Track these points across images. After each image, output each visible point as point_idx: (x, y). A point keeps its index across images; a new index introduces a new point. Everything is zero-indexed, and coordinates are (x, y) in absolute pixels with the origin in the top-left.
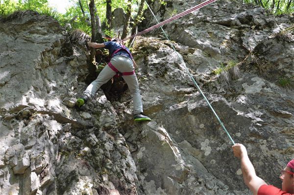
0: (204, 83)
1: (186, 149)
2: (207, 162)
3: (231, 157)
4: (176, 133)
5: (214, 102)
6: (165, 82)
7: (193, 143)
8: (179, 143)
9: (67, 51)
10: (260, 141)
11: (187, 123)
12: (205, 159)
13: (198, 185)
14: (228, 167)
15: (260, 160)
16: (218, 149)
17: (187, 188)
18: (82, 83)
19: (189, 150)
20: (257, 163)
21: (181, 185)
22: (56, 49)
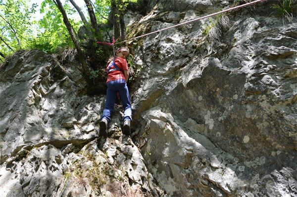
0: (196, 49)
1: (192, 127)
2: (213, 136)
3: (234, 125)
4: (180, 113)
5: (205, 68)
6: (161, 62)
7: (198, 118)
8: (185, 123)
10: (259, 98)
11: (187, 99)
12: (211, 134)
14: (233, 138)
15: (264, 120)
16: (220, 119)
18: (84, 97)
19: (194, 128)
20: (261, 124)
22: (45, 78)
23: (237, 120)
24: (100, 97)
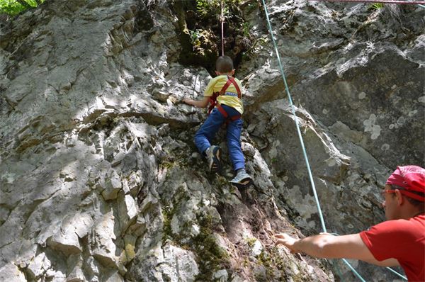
0: (359, 28)
1: (341, 134)
2: (376, 148)
3: (414, 136)
4: (324, 112)
5: (378, 55)
6: (297, 38)
7: (352, 123)
8: (329, 127)
9: (144, 22)
11: (339, 95)
12: (372, 145)
13: (365, 185)
14: (410, 152)
16: (392, 126)
17: (348, 190)
18: (175, 64)
19: (346, 135)
21: (338, 187)
22: (128, 22)
23: (421, 130)
24: (200, 70)
